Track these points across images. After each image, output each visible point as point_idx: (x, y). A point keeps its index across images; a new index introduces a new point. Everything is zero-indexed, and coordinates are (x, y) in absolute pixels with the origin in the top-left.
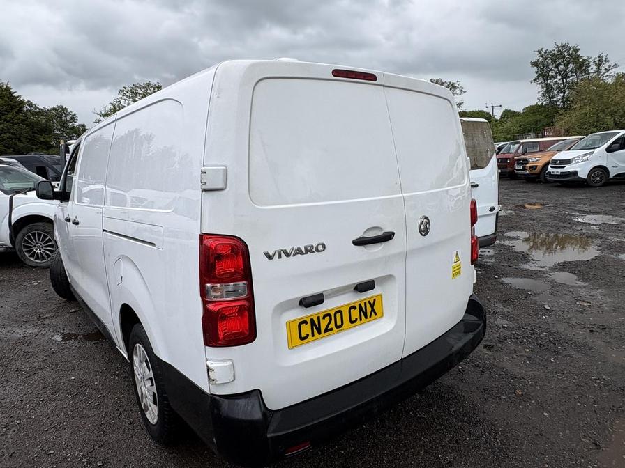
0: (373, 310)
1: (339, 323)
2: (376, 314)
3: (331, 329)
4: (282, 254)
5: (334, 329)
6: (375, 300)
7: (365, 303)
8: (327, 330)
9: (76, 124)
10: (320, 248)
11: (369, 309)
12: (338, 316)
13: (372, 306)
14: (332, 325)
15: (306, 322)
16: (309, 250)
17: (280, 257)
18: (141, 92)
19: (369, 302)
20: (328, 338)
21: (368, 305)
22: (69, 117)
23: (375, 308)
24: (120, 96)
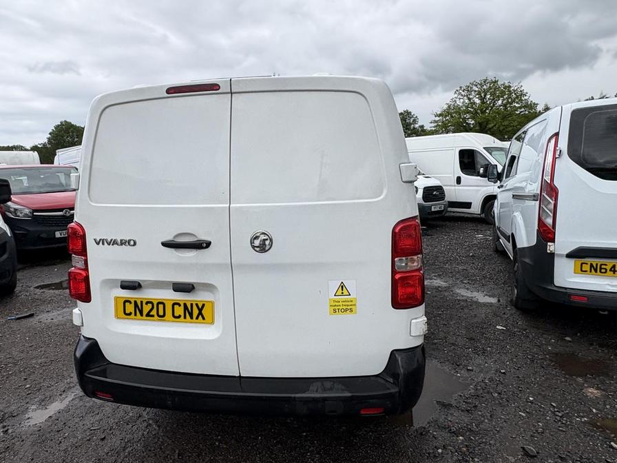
0: (200, 313)
1: (161, 313)
2: (204, 318)
3: (153, 316)
4: (105, 243)
5: (156, 315)
6: (203, 305)
7: (192, 305)
8: (148, 315)
9: (417, 126)
10: (132, 243)
11: (196, 312)
12: (161, 306)
13: (200, 310)
14: (154, 312)
15: (130, 302)
16: (123, 243)
17: (103, 244)
18: (477, 89)
19: (197, 305)
20: (147, 322)
21: (195, 307)
22: (412, 120)
23: (203, 312)
24: (456, 95)
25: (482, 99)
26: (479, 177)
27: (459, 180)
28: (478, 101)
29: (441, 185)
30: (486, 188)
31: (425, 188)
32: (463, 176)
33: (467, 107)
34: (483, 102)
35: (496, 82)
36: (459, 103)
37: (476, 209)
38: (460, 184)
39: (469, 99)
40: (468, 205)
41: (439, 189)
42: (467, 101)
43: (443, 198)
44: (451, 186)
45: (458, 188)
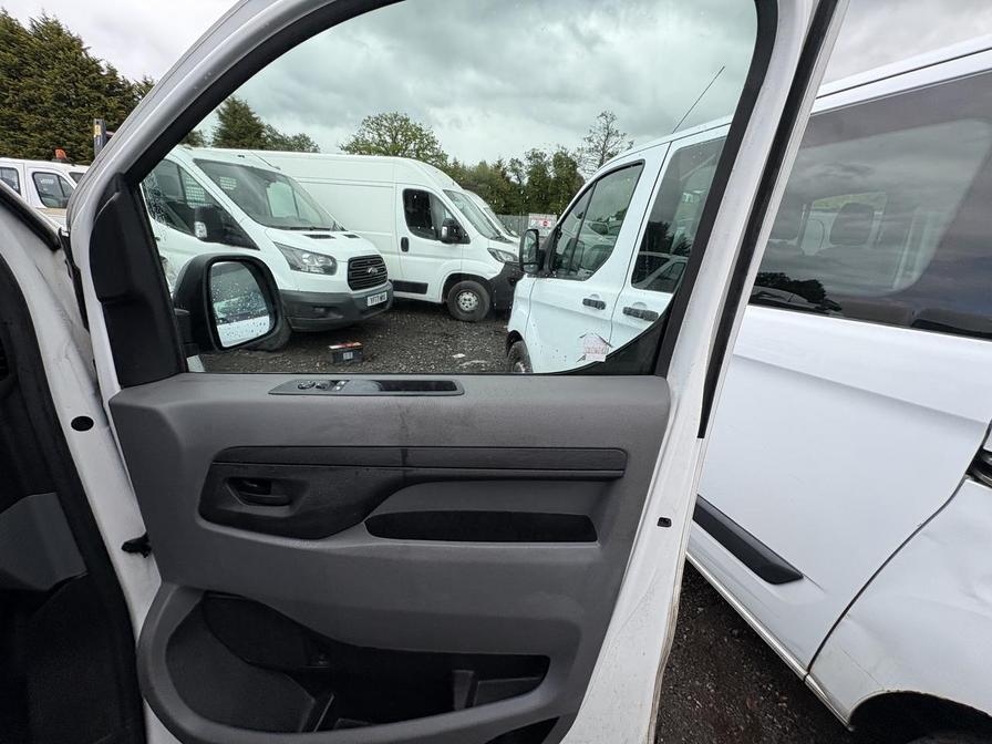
18: (387, 124)
24: (364, 127)
25: (394, 139)
26: (439, 242)
27: (405, 245)
28: (389, 140)
29: (378, 253)
30: (451, 261)
31: (351, 261)
32: (413, 238)
33: (378, 145)
34: (394, 142)
35: (407, 120)
36: (368, 137)
37: (434, 295)
38: (407, 250)
39: (380, 135)
40: (422, 288)
41: (376, 261)
42: (376, 137)
43: (383, 280)
44: (392, 253)
45: (404, 257)
